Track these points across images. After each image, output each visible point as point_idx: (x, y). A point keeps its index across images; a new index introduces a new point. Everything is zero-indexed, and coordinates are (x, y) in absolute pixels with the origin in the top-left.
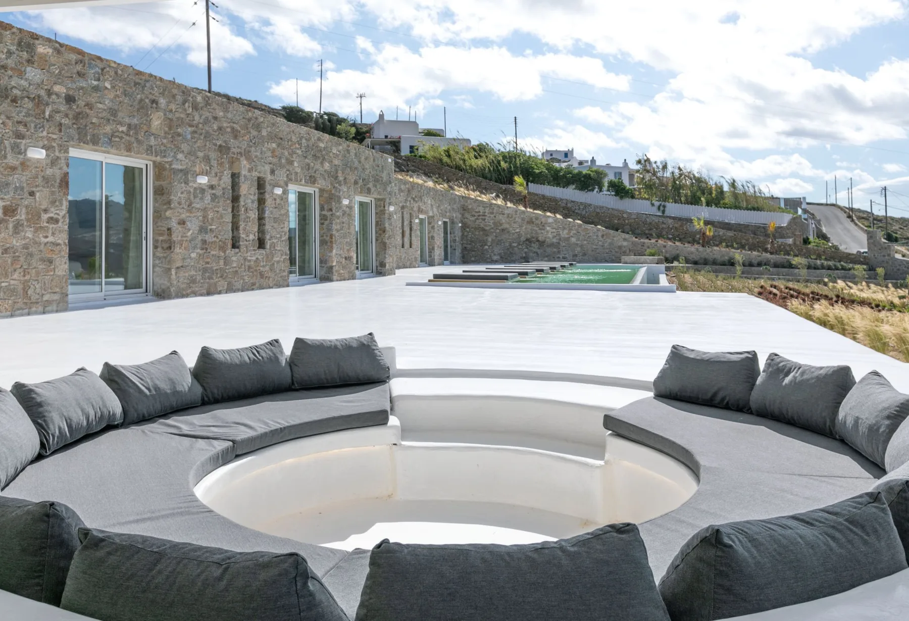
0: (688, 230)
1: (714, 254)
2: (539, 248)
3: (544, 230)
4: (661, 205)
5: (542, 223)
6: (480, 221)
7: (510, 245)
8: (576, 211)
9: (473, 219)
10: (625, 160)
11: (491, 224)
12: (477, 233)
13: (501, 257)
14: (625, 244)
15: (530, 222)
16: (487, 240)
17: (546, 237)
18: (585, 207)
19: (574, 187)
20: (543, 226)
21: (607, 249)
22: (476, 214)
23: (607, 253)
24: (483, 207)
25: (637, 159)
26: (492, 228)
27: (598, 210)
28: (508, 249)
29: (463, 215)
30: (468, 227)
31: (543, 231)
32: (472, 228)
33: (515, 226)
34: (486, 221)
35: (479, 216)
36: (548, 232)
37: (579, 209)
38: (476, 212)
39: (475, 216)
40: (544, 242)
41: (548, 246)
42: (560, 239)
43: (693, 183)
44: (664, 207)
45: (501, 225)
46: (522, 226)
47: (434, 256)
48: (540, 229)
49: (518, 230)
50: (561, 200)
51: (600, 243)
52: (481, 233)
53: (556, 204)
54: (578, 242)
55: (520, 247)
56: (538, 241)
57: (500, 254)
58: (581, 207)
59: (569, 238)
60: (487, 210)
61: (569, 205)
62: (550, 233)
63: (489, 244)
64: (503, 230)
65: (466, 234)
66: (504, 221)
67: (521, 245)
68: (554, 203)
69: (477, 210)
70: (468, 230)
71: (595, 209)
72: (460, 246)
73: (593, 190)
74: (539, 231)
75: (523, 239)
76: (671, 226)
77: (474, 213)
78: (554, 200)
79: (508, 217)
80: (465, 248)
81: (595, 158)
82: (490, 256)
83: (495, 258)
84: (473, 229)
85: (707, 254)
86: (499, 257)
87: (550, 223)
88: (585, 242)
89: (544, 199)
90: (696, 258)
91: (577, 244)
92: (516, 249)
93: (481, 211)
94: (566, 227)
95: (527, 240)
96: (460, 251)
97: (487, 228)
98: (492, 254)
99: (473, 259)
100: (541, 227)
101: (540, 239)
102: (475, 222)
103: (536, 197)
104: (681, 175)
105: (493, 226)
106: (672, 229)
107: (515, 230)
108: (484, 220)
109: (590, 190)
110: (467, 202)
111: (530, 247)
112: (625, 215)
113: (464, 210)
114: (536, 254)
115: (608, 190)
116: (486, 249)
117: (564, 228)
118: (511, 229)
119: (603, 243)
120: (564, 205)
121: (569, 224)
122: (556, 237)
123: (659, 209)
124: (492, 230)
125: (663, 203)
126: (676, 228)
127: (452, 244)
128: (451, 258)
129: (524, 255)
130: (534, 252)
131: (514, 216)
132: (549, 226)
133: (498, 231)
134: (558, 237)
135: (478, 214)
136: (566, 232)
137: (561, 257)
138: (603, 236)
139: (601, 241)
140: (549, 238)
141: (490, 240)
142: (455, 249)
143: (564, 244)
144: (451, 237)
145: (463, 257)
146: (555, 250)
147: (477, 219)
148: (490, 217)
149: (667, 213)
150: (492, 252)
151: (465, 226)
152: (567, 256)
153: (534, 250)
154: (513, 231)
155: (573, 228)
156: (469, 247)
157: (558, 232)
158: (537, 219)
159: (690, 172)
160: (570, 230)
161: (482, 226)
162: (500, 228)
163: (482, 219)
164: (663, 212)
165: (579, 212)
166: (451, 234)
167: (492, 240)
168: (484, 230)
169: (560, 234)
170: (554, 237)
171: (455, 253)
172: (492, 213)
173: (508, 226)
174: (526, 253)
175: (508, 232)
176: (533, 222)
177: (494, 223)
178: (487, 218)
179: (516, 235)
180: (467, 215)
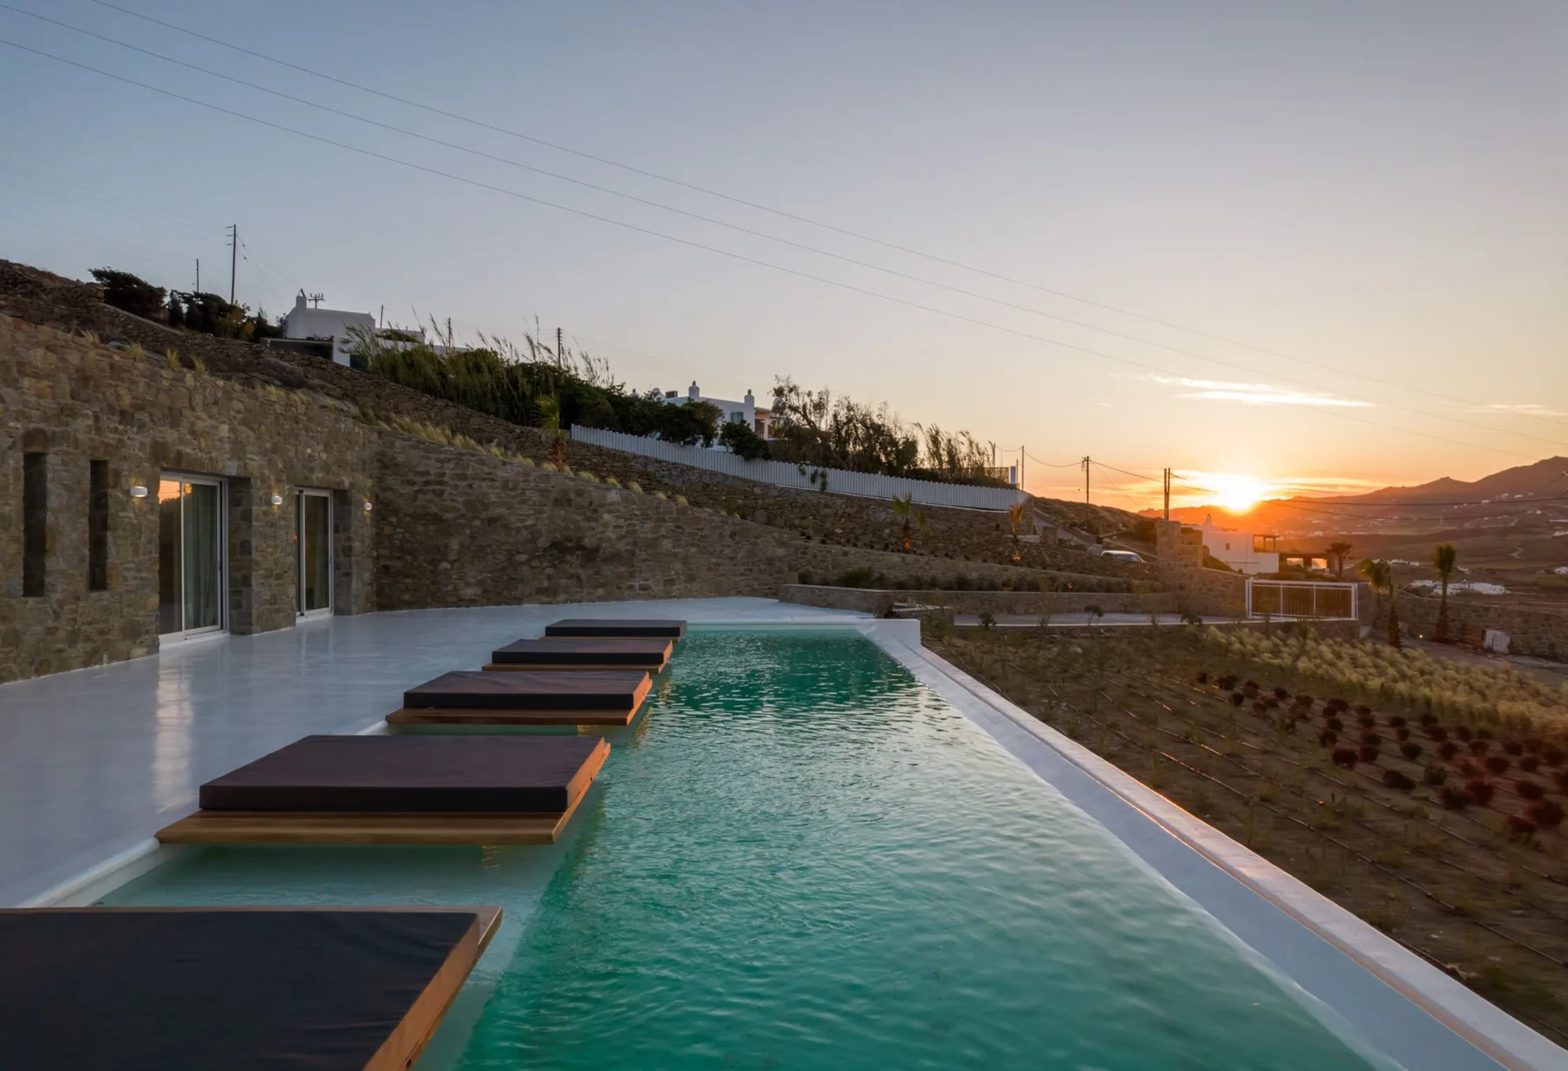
0: (869, 520)
1: (931, 569)
2: (582, 566)
3: (596, 520)
4: (816, 472)
5: (591, 503)
6: (430, 496)
7: (510, 559)
8: (665, 480)
9: (407, 490)
10: (750, 392)
11: (459, 506)
12: (420, 528)
13: (485, 591)
14: (781, 552)
15: (563, 501)
16: (446, 546)
17: (600, 539)
18: (682, 472)
19: (659, 434)
20: (594, 511)
21: (743, 564)
22: (419, 479)
23: (742, 575)
24: (439, 460)
25: (777, 386)
26: (463, 516)
27: (707, 480)
28: (504, 569)
29: (380, 480)
30: (395, 513)
31: (593, 524)
32: (406, 515)
33: (525, 510)
34: (445, 497)
35: (426, 483)
36: (606, 525)
37: (670, 476)
38: (421, 474)
39: (414, 483)
40: (596, 550)
41: (605, 561)
42: (635, 544)
43: (870, 435)
44: (824, 476)
45: (486, 507)
46: (541, 512)
47: (250, 606)
48: (588, 519)
49: (529, 522)
50: (635, 457)
51: (727, 551)
52: (432, 528)
53: (625, 466)
54: (679, 550)
55: (535, 563)
56: (580, 547)
57: (481, 583)
58: (675, 473)
59: (656, 539)
60: (449, 469)
61: (650, 469)
62: (611, 528)
63: (453, 557)
64: (491, 521)
65: (387, 530)
66: (493, 498)
67: (539, 557)
68: (619, 464)
69: (420, 469)
70: (394, 519)
71: (701, 477)
72: (369, 564)
73: (693, 443)
74: (584, 524)
75: (543, 542)
76: (840, 512)
77: (411, 476)
78: (622, 457)
79: (505, 487)
80: (386, 567)
81: (697, 385)
82: (456, 589)
83: (469, 592)
84: (408, 519)
85: (921, 567)
86: (478, 591)
87: (610, 504)
88: (693, 550)
89: (600, 455)
90: (902, 576)
91: (675, 555)
92: (525, 568)
93: (432, 471)
94: (650, 513)
95: (554, 545)
96: (367, 576)
97: (448, 516)
98: (462, 584)
99: (407, 597)
100: (588, 514)
101: (587, 542)
102: (415, 500)
103: (584, 451)
104: (849, 420)
105: (463, 511)
106: (841, 517)
107: (523, 521)
108: (441, 494)
109: (688, 443)
110: (392, 446)
111: (562, 562)
112: (757, 490)
113: (384, 466)
114: (574, 581)
115: (721, 444)
116: (446, 571)
117: (646, 517)
118: (513, 519)
119: (734, 551)
120: (642, 468)
121: (658, 507)
122: (624, 537)
123: (813, 479)
124: (462, 521)
125: (820, 470)
126: (849, 515)
127: (341, 558)
128: (337, 595)
129: (546, 583)
130: (572, 577)
131: (522, 485)
132: (609, 512)
133: (478, 523)
134: (630, 539)
135: (424, 479)
136: (649, 525)
137: (637, 585)
138: (733, 535)
139: (729, 546)
140: (609, 540)
141: (455, 545)
142: (348, 574)
143: (644, 555)
144: (336, 540)
145: (380, 592)
146: (623, 569)
147: (420, 491)
148: (456, 486)
149: (831, 488)
150: (460, 578)
151: (384, 511)
152: (650, 583)
153: (572, 571)
154: (519, 524)
155: (667, 517)
156: (396, 564)
157: (629, 525)
158: (579, 493)
159: (866, 415)
160: (661, 520)
161: (434, 509)
162: (483, 516)
163: (434, 491)
164: (824, 485)
165: (671, 483)
166: (336, 531)
167: (462, 545)
168: (437, 520)
169: (634, 532)
170: (621, 538)
171: (349, 584)
172: (463, 477)
173: (502, 511)
174: (549, 577)
175: (506, 526)
176: (569, 501)
177: (466, 503)
178: (448, 489)
179: (525, 533)
180: (391, 481)
